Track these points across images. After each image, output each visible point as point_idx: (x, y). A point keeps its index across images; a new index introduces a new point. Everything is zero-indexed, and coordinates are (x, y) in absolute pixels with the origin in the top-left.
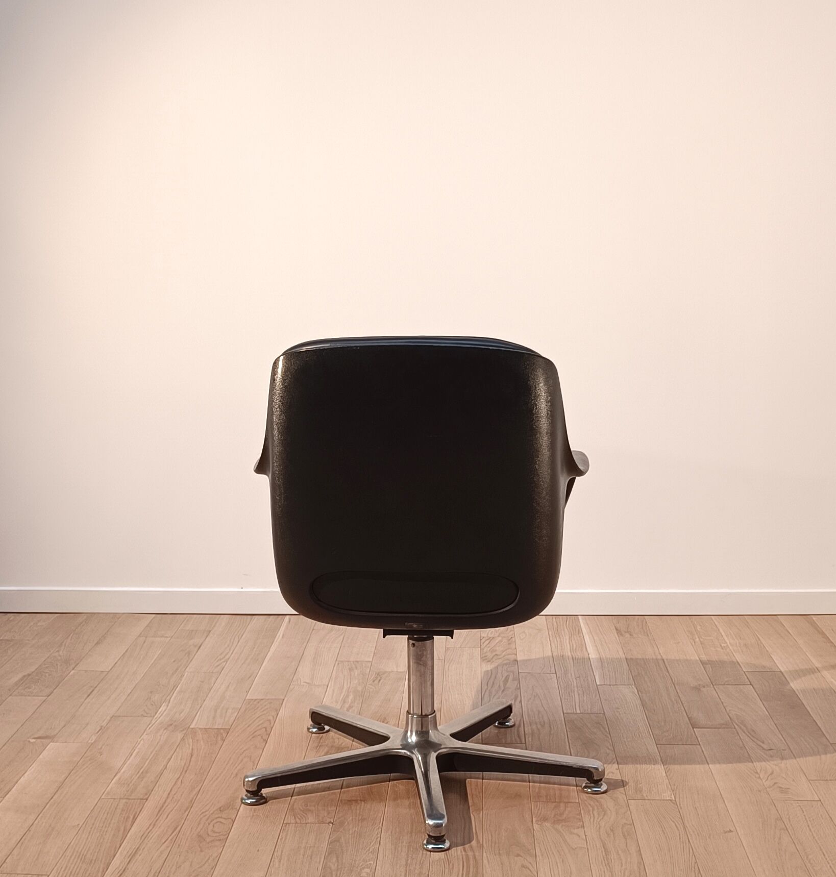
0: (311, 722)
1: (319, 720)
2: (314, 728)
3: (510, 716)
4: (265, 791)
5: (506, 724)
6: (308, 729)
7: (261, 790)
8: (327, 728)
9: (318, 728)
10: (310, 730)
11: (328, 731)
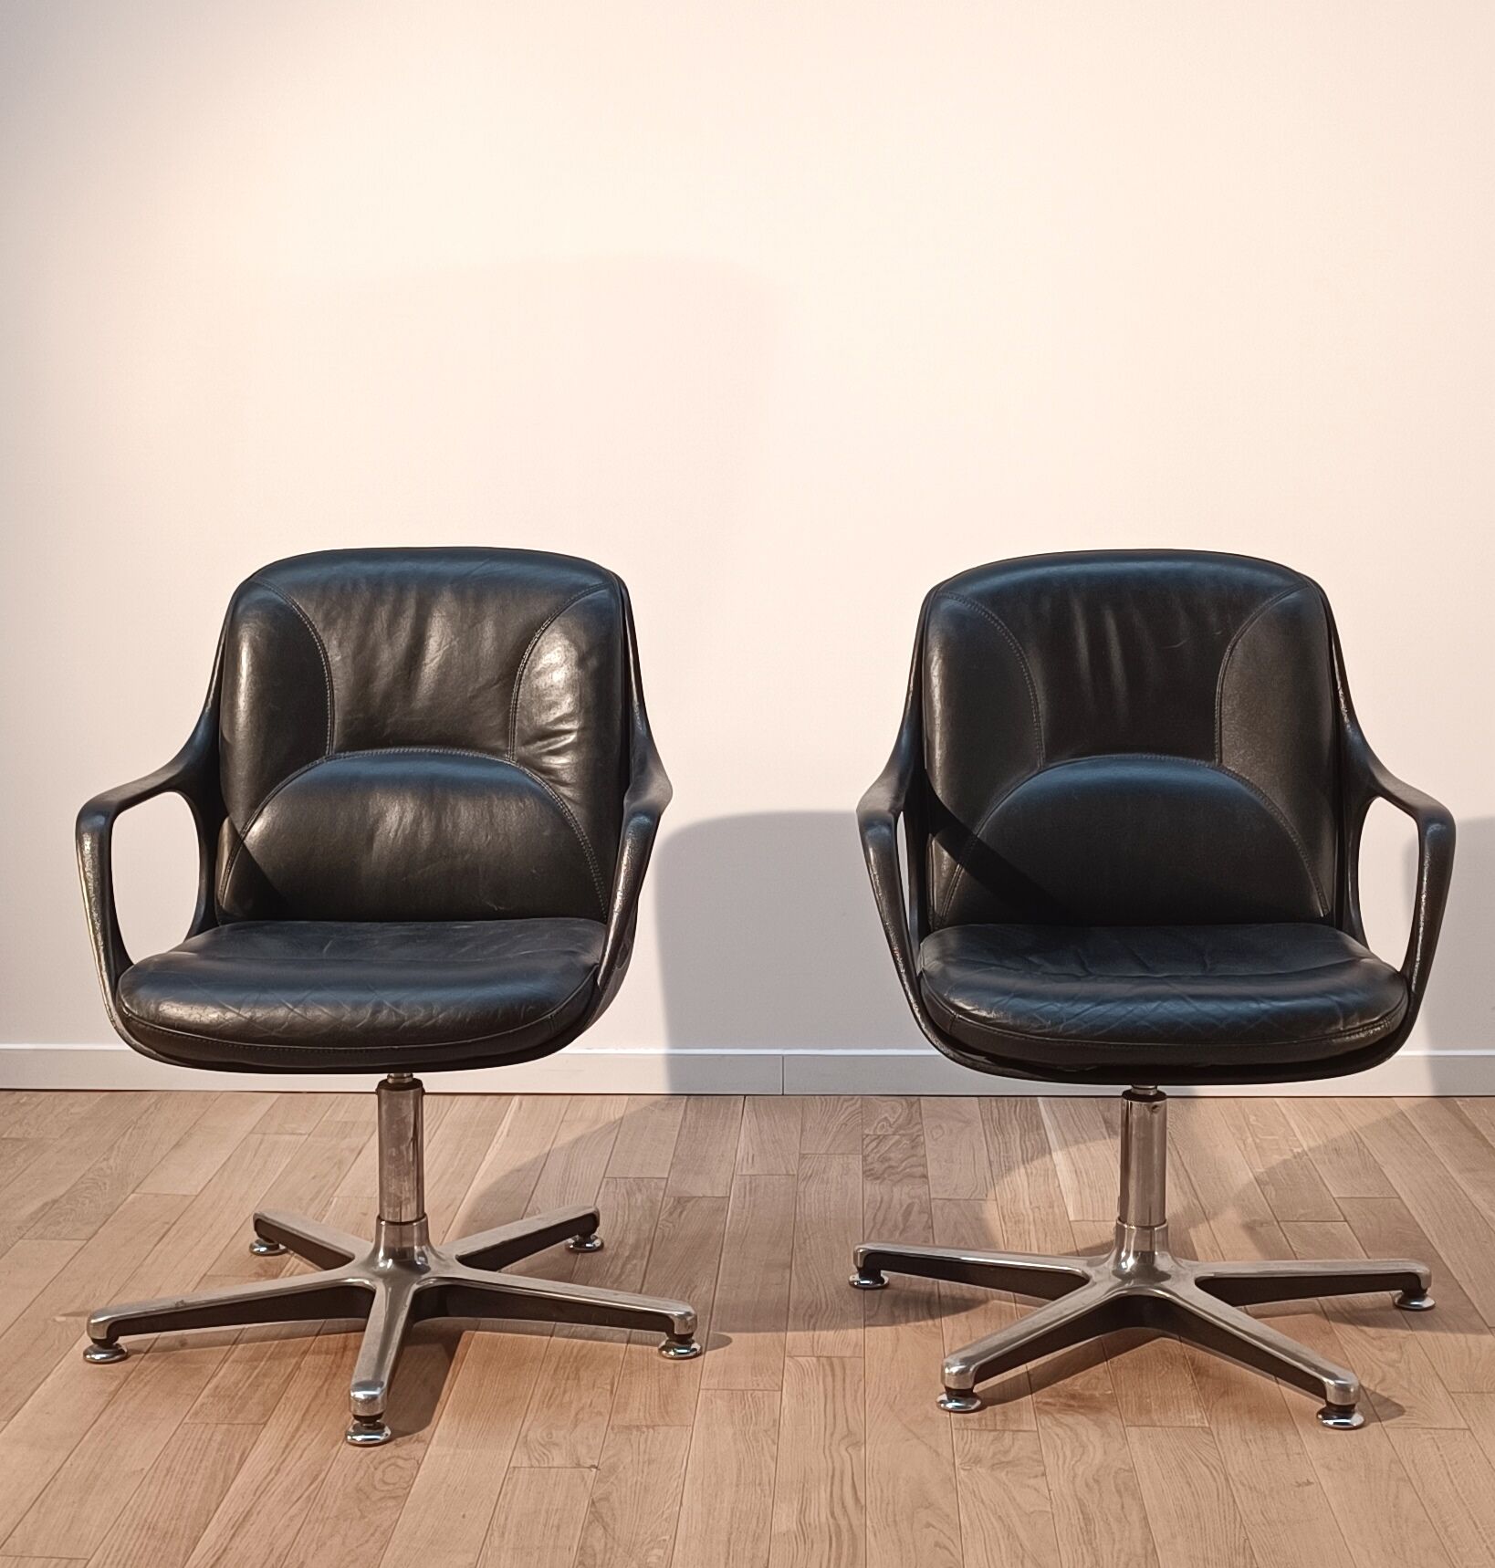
0: (256, 1237)
1: (272, 1236)
2: (262, 1246)
3: (594, 1231)
4: (123, 1341)
5: (588, 1245)
6: (252, 1247)
7: (117, 1339)
8: (282, 1247)
9: (267, 1247)
10: (256, 1250)
11: (284, 1252)
